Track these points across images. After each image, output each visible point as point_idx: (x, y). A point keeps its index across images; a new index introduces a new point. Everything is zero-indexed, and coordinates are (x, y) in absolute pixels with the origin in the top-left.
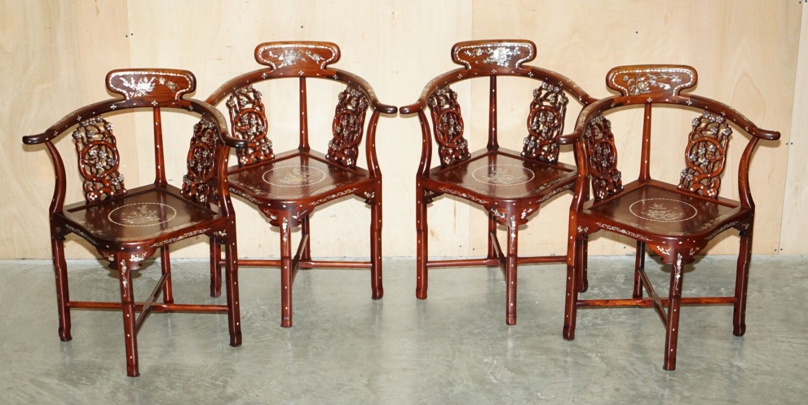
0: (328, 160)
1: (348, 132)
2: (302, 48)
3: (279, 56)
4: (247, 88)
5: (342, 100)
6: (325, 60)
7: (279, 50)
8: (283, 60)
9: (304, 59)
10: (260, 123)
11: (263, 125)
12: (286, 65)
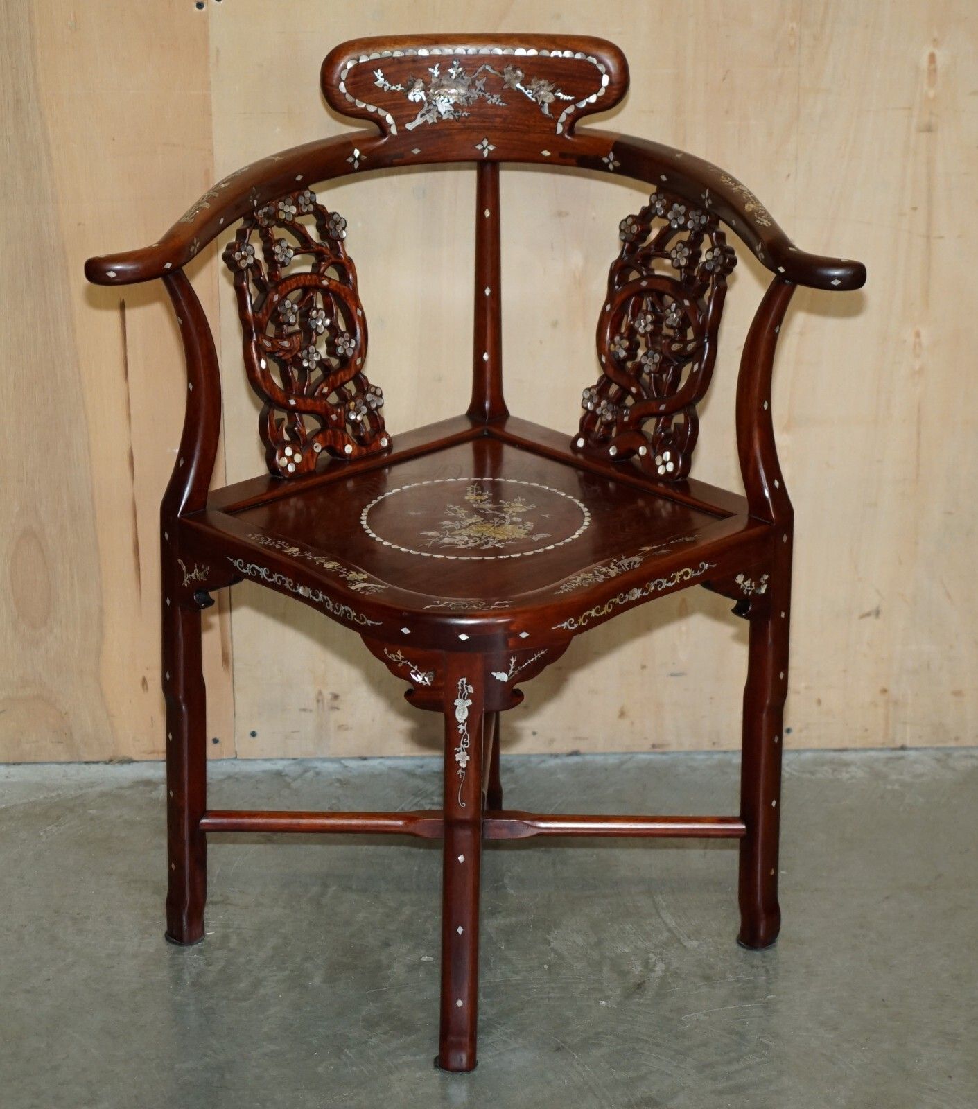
0: (580, 457)
1: (657, 358)
2: (492, 59)
3: (409, 88)
4: (296, 203)
5: (631, 244)
6: (574, 102)
7: (411, 65)
8: (422, 101)
9: (496, 100)
10: (342, 326)
11: (353, 335)
12: (431, 119)
